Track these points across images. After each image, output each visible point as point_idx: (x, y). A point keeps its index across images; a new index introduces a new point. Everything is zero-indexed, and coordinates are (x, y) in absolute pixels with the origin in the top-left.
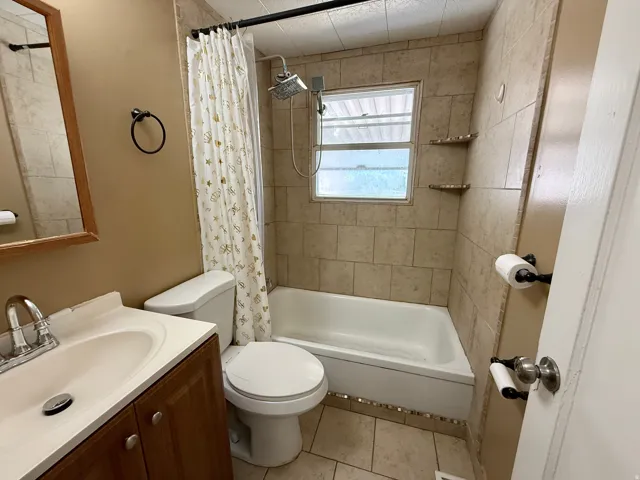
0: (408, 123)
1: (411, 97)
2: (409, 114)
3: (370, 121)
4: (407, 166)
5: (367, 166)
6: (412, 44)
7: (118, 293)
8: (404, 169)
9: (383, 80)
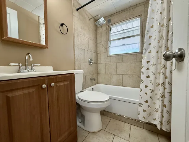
0: (139, 29)
1: (139, 21)
2: (139, 26)
3: (126, 31)
4: (139, 42)
5: (126, 44)
6: (138, 5)
7: (52, 67)
8: (138, 43)
9: (129, 17)
